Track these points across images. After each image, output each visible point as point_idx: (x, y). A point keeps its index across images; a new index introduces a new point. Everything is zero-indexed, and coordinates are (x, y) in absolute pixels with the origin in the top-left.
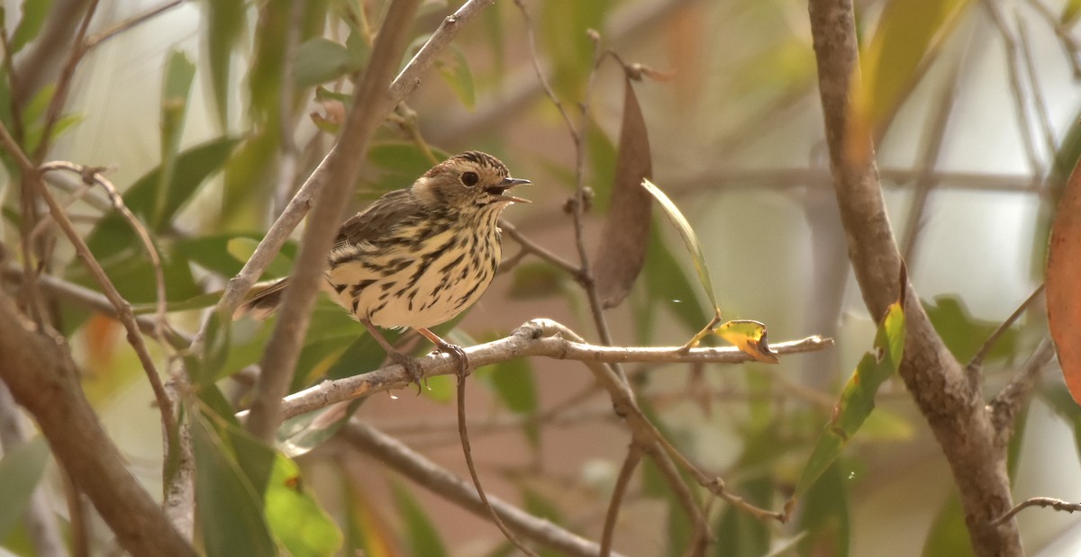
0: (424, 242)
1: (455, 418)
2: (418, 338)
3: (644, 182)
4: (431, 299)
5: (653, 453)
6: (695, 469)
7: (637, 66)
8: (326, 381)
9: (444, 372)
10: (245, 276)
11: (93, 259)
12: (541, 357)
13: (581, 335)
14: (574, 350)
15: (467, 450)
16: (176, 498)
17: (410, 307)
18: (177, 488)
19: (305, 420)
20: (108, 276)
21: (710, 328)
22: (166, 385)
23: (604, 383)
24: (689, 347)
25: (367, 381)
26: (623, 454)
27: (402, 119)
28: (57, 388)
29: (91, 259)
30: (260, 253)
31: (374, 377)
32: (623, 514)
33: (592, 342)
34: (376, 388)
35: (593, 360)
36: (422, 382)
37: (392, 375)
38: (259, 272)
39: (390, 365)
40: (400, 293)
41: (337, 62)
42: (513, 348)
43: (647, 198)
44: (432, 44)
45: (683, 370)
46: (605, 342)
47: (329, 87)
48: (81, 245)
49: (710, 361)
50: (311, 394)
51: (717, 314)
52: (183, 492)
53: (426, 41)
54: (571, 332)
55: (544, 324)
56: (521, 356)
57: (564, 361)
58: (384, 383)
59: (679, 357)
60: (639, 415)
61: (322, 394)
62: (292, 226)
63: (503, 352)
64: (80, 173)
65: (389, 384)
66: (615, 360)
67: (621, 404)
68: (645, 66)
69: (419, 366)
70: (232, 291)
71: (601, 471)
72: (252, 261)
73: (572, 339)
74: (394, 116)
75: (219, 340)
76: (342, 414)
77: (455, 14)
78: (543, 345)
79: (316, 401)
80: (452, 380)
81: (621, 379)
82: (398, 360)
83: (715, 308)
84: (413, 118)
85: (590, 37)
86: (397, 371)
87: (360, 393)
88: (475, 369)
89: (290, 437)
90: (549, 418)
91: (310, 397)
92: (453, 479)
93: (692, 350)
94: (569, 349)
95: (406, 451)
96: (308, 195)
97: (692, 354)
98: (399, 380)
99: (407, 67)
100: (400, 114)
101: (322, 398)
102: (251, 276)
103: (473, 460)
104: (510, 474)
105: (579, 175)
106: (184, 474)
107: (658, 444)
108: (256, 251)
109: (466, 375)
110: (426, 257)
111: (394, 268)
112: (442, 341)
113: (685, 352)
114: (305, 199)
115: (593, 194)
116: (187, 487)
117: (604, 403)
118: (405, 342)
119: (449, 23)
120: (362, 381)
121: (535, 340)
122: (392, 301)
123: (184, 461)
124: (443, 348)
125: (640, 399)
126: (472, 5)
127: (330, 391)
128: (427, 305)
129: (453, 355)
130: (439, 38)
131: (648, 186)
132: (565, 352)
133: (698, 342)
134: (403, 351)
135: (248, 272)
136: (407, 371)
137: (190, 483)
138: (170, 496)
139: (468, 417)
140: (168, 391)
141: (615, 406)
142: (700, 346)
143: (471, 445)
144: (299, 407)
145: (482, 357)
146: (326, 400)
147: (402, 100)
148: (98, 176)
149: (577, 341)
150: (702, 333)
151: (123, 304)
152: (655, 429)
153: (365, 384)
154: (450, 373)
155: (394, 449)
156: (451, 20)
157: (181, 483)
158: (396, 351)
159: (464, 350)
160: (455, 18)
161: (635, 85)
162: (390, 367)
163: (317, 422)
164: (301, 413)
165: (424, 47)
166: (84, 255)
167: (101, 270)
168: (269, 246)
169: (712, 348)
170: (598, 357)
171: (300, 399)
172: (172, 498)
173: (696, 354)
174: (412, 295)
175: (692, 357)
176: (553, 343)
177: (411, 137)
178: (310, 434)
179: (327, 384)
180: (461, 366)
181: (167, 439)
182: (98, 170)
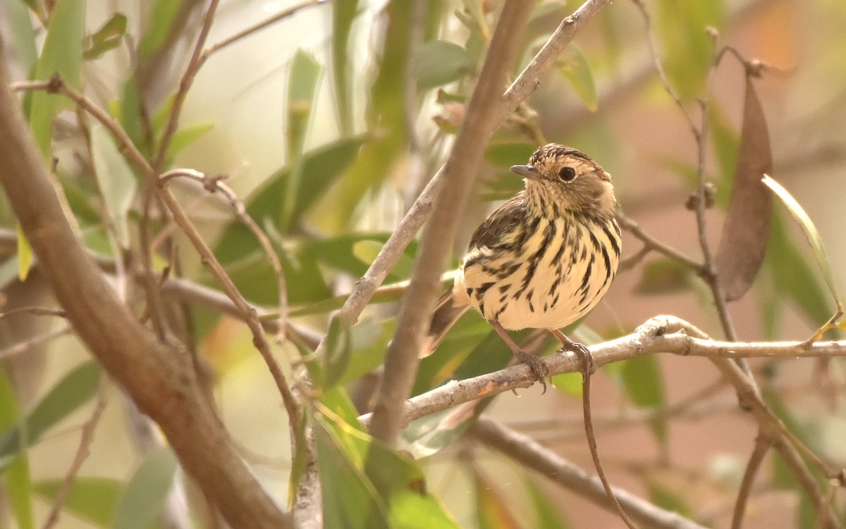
0: (524, 246)
1: (581, 415)
2: (544, 336)
3: (764, 177)
4: (550, 299)
5: (779, 446)
6: (820, 461)
7: (756, 62)
8: (452, 382)
9: (569, 371)
10: (369, 279)
11: (218, 264)
12: (667, 354)
13: (705, 331)
14: (697, 347)
15: (593, 447)
16: (305, 500)
17: (532, 309)
18: (305, 490)
19: (432, 421)
20: (233, 281)
21: (833, 322)
22: (293, 389)
23: (730, 378)
24: (812, 341)
25: (493, 381)
26: (750, 447)
27: (523, 120)
28: (180, 396)
29: (216, 265)
30: (384, 256)
31: (500, 377)
32: (751, 507)
33: (717, 338)
34: (501, 387)
35: (718, 356)
36: (547, 380)
37: (517, 375)
38: (382, 275)
39: (517, 364)
40: (517, 295)
41: (456, 63)
42: (637, 345)
43: (767, 193)
44: (552, 45)
45: (809, 364)
46: (729, 338)
47: (449, 88)
48: (206, 251)
49: (834, 354)
50: (437, 394)
51: (839, 308)
52: (311, 494)
53: (546, 40)
54: (695, 328)
55: (667, 321)
56: (645, 353)
57: (688, 357)
58: (509, 382)
59: (802, 351)
60: (764, 410)
61: (448, 395)
62: (415, 229)
63: (628, 350)
64: (202, 180)
65: (514, 383)
66: (740, 355)
67: (746, 397)
68: (765, 62)
69: (544, 365)
70: (357, 293)
71: (728, 464)
72: (377, 264)
73: (695, 335)
74: (515, 117)
75: (340, 346)
76: (470, 414)
77: (574, 14)
78: (667, 342)
79: (442, 401)
80: (578, 377)
81: (745, 372)
82: (524, 359)
83: (837, 302)
84: (535, 118)
85: (708, 33)
86: (523, 370)
87: (485, 392)
88: (600, 366)
89: (419, 438)
90: (678, 412)
91: (437, 398)
92: (583, 473)
93: (815, 344)
94: (693, 345)
95: (535, 447)
96: (431, 197)
97: (815, 348)
98: (524, 379)
99: (527, 68)
100: (522, 115)
101: (448, 398)
102: (375, 278)
103: (599, 456)
104: (637, 470)
105: (700, 171)
106: (312, 476)
107: (784, 438)
108: (380, 254)
109: (591, 373)
110: (532, 259)
111: (506, 272)
112: (568, 339)
113: (808, 346)
114: (427, 201)
115: (715, 190)
116: (316, 490)
117: (730, 398)
118: (530, 342)
119: (567, 24)
120: (487, 381)
121: (659, 337)
122: (511, 302)
123: (311, 464)
124: (568, 347)
125: (765, 393)
126: (590, 6)
127: (456, 391)
128: (549, 306)
129: (578, 354)
130: (558, 38)
131: (768, 181)
132: (689, 349)
133: (821, 336)
134: (528, 350)
135: (373, 275)
136: (532, 370)
137: (317, 485)
138: (299, 498)
139: (594, 414)
140: (295, 394)
141: (741, 399)
142: (823, 340)
143: (597, 441)
144: (425, 408)
145: (606, 354)
146: (453, 401)
147: (522, 101)
148: (220, 184)
149: (701, 337)
150: (825, 327)
151: (248, 308)
152: (781, 422)
153: (490, 383)
154: (574, 371)
155: (524, 445)
156: (570, 21)
157: (310, 485)
158: (521, 350)
159: (588, 348)
160: (573, 18)
161: (754, 81)
162: (516, 366)
163: (446, 422)
164: (427, 414)
165: (544, 48)
166: (209, 260)
167: (226, 276)
168: (393, 248)
169: (835, 342)
170: (722, 353)
171: (427, 400)
172: (300, 500)
173: (819, 348)
174: (529, 296)
175: (817, 351)
176: (676, 340)
177: (532, 136)
178: (440, 434)
179: (453, 384)
180: (585, 364)
181: (295, 441)
182: (220, 178)
